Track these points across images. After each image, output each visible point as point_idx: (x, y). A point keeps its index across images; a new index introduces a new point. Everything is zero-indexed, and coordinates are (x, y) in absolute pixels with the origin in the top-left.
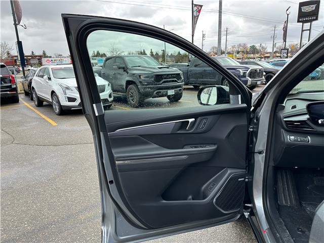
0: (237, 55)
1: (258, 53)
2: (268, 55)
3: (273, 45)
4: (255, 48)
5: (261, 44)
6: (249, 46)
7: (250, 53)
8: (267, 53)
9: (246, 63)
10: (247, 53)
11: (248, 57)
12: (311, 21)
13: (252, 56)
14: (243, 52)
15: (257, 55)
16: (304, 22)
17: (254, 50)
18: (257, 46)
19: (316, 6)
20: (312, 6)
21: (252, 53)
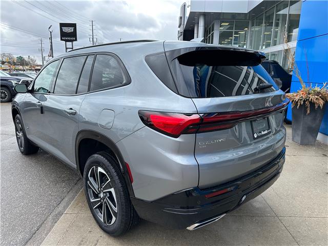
0: (3, 66)
1: (27, 65)
2: (39, 68)
3: (42, 58)
4: (24, 59)
5: (29, 56)
6: (15, 57)
7: (18, 65)
8: (38, 66)
9: (17, 75)
10: (15, 64)
11: (17, 68)
12: (72, 41)
13: (21, 67)
14: (9, 62)
15: (27, 67)
16: (66, 41)
17: (22, 62)
18: (26, 58)
19: (74, 29)
20: (71, 28)
21: (21, 65)
